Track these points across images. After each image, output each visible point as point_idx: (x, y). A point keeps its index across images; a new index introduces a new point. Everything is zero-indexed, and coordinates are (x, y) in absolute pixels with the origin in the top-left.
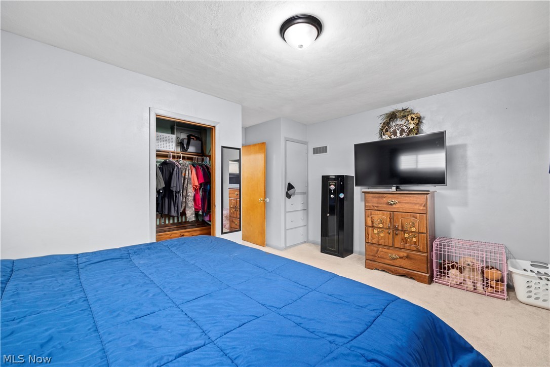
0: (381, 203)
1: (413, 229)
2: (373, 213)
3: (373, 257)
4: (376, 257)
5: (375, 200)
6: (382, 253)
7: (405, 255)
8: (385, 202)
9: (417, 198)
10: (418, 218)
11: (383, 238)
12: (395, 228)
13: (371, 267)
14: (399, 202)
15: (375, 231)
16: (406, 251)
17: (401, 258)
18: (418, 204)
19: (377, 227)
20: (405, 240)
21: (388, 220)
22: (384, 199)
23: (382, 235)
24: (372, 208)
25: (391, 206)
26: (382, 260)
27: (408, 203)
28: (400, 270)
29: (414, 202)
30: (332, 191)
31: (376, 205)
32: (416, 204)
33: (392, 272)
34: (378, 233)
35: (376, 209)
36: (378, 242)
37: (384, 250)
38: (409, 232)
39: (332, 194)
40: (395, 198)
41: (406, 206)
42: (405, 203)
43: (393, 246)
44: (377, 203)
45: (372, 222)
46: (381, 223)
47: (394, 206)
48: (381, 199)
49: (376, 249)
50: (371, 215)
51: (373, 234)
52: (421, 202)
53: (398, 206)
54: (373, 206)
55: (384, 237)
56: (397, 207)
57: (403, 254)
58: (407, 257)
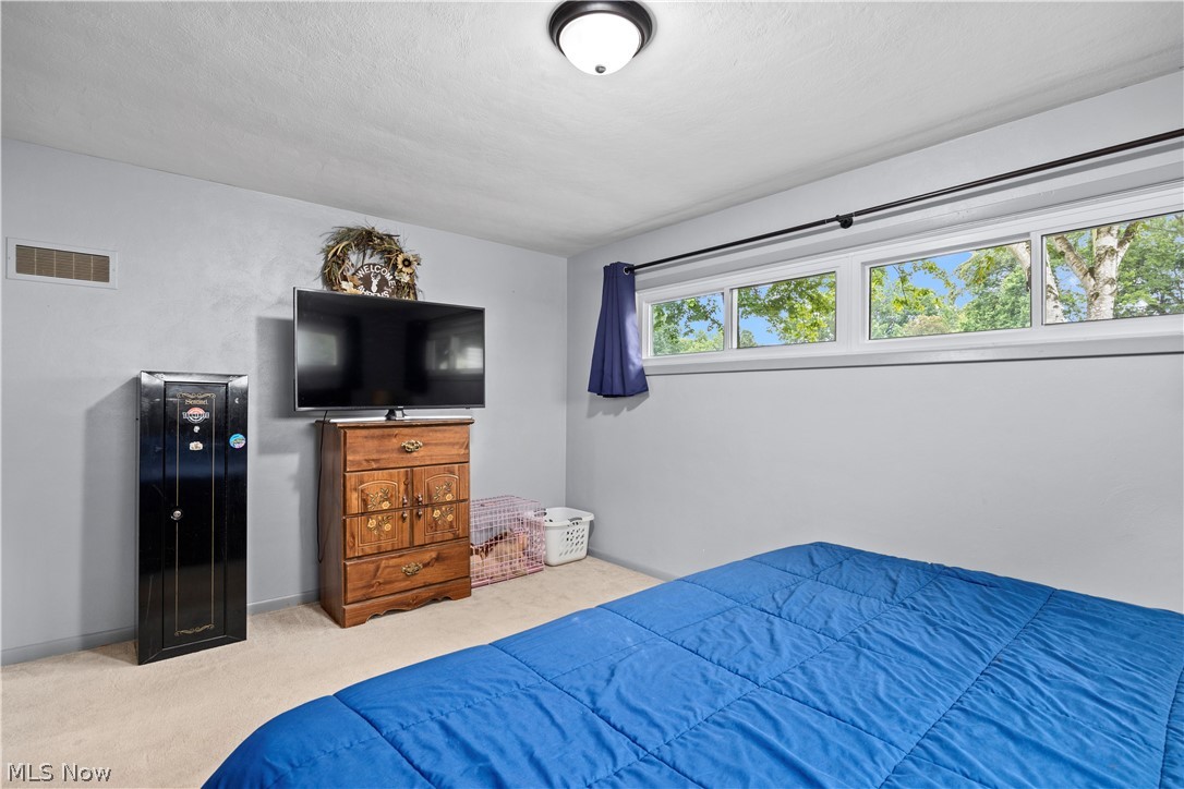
0: (387, 451)
1: (449, 497)
2: (366, 479)
3: (364, 591)
4: (373, 586)
5: (372, 444)
6: (388, 570)
7: (434, 555)
8: (397, 446)
9: (456, 433)
10: (457, 472)
11: (391, 534)
12: (416, 503)
13: (359, 619)
14: (424, 444)
15: (372, 523)
16: (434, 547)
17: (426, 565)
18: (458, 443)
19: (373, 513)
20: (434, 525)
21: (402, 487)
22: (394, 440)
23: (387, 527)
24: (365, 465)
25: (409, 455)
26: (387, 587)
27: (441, 444)
28: (425, 593)
29: (451, 440)
30: (197, 429)
31: (374, 457)
32: (453, 444)
33: (408, 605)
34: (379, 526)
35: (375, 466)
36: (379, 547)
37: (392, 562)
38: (439, 505)
39: (197, 438)
40: (416, 436)
41: (436, 450)
42: (436, 444)
43: (412, 546)
44: (378, 452)
45: (365, 502)
46: (387, 500)
47: (415, 454)
48: (386, 442)
49: (372, 567)
50: (362, 482)
51: (365, 532)
52: (462, 440)
53: (422, 452)
54: (367, 461)
55: (393, 529)
56: (421, 456)
57: (430, 555)
58: (438, 559)
